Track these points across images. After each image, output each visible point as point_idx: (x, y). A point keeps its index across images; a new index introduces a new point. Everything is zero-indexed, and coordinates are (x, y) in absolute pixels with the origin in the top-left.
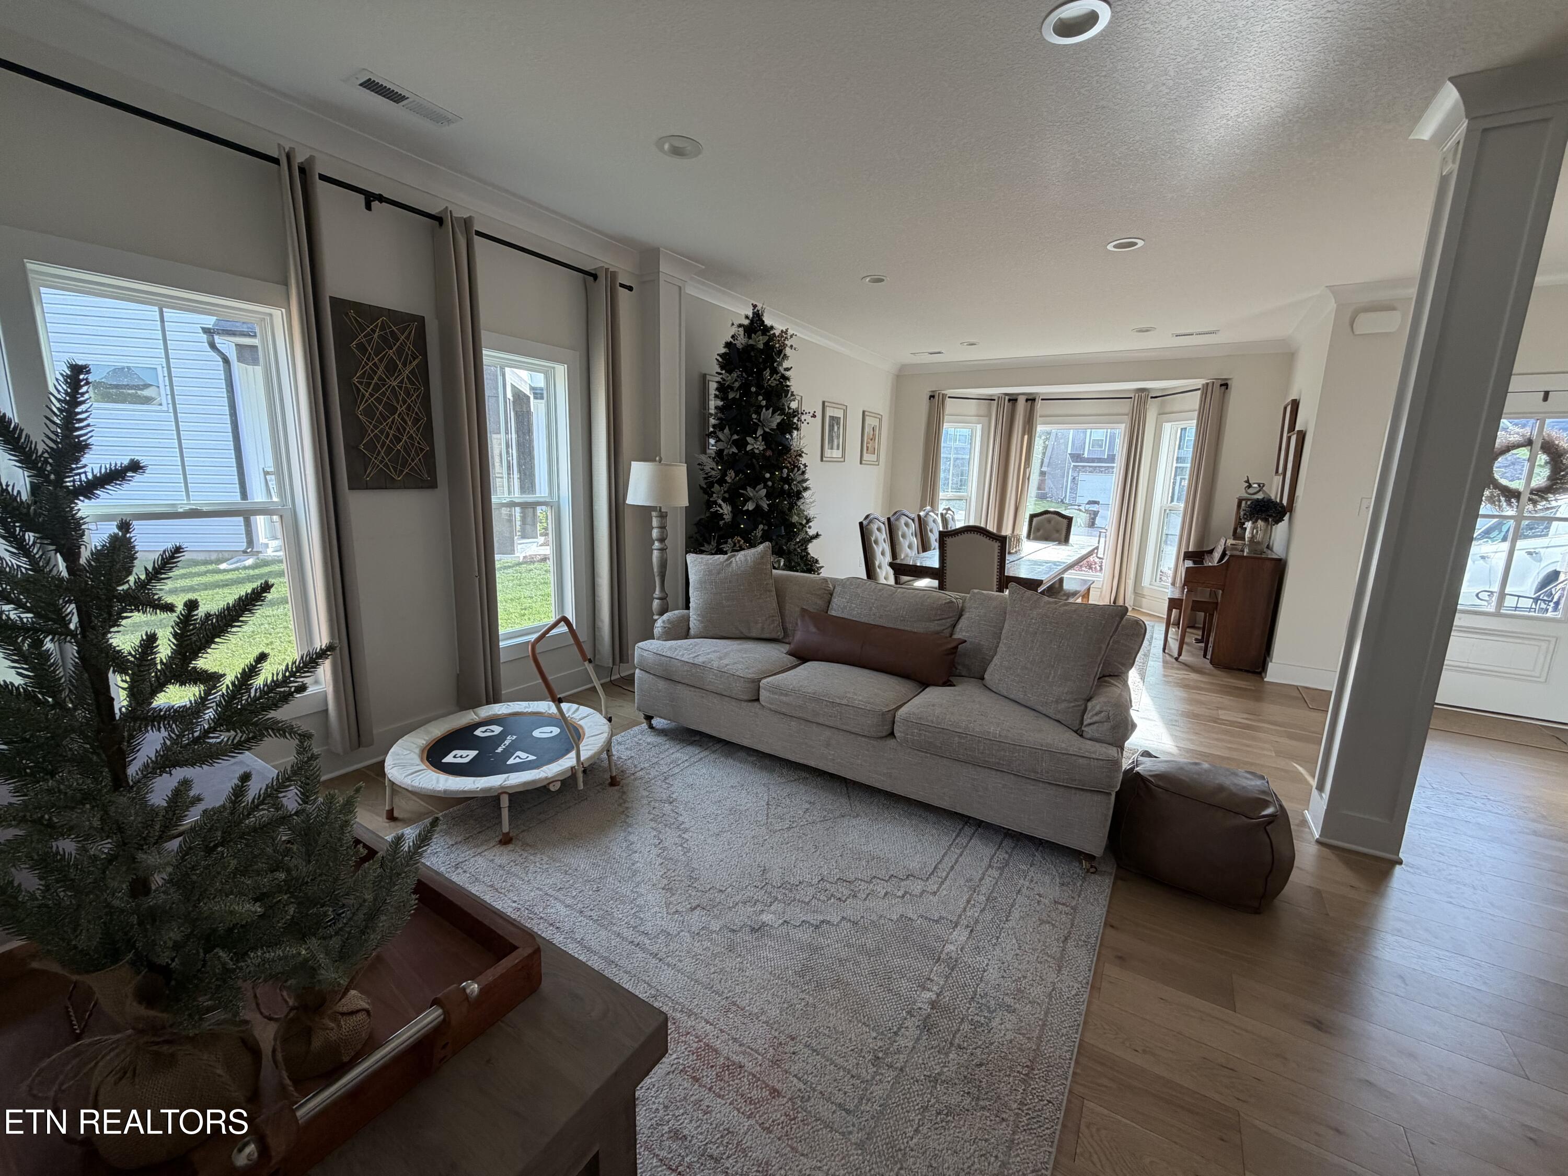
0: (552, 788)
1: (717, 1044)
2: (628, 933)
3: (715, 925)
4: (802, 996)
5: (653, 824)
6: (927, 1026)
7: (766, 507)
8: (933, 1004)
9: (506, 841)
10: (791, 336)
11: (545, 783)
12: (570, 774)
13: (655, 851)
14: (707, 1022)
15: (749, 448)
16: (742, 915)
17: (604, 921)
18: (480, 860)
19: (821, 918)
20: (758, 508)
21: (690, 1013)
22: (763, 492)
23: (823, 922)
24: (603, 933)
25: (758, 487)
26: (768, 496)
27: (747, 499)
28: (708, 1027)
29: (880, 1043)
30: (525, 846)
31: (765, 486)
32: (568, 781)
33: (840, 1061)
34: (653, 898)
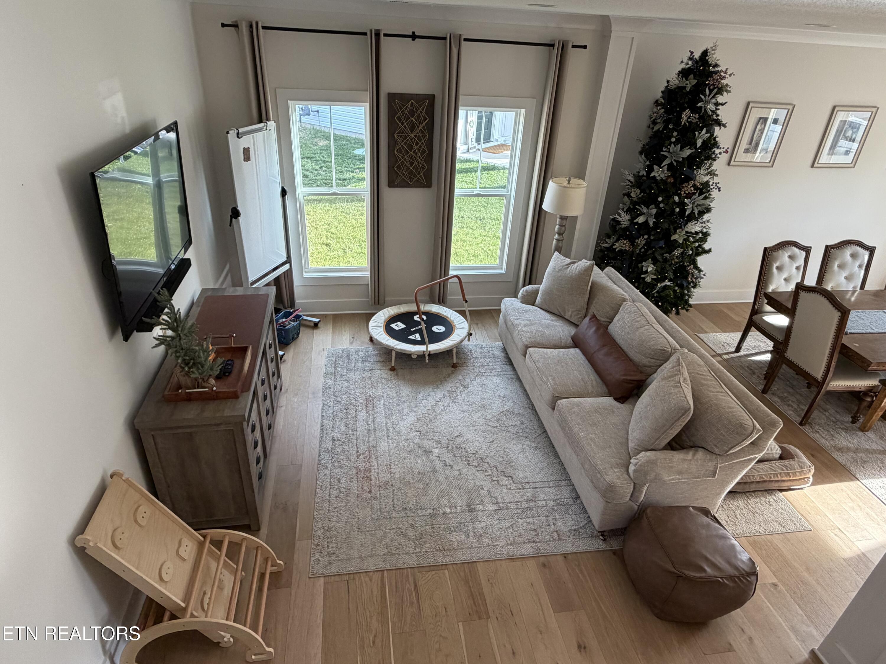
0: (412, 356)
1: (373, 471)
2: (389, 424)
3: (417, 440)
4: (411, 479)
5: (446, 392)
6: (433, 516)
7: (651, 224)
8: (444, 513)
9: (393, 369)
10: (730, 75)
11: (410, 353)
12: (422, 354)
13: (433, 403)
14: (378, 464)
15: (652, 174)
16: (427, 444)
17: (388, 416)
18: (379, 372)
19: (452, 464)
20: (646, 223)
21: (376, 458)
22: (654, 211)
23: (450, 466)
24: (383, 420)
25: (651, 207)
26: (657, 216)
27: (642, 214)
28: (376, 465)
29: (412, 507)
30: (397, 374)
31: (657, 206)
32: (421, 357)
33: (395, 500)
34: (411, 418)
